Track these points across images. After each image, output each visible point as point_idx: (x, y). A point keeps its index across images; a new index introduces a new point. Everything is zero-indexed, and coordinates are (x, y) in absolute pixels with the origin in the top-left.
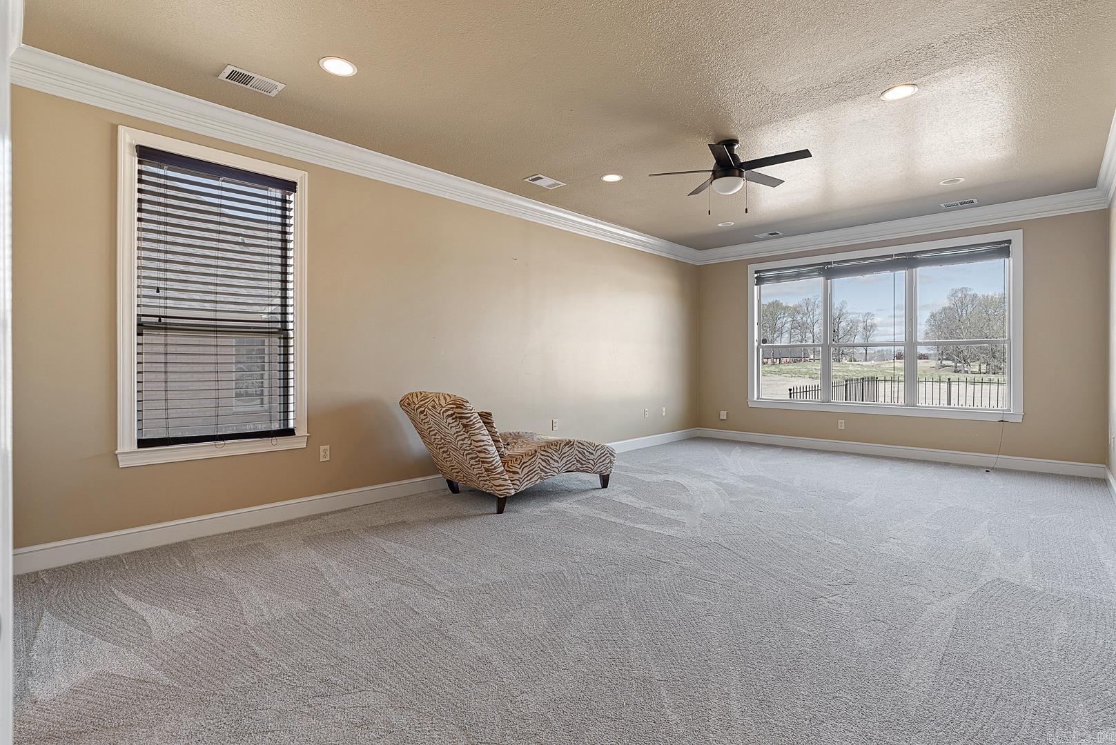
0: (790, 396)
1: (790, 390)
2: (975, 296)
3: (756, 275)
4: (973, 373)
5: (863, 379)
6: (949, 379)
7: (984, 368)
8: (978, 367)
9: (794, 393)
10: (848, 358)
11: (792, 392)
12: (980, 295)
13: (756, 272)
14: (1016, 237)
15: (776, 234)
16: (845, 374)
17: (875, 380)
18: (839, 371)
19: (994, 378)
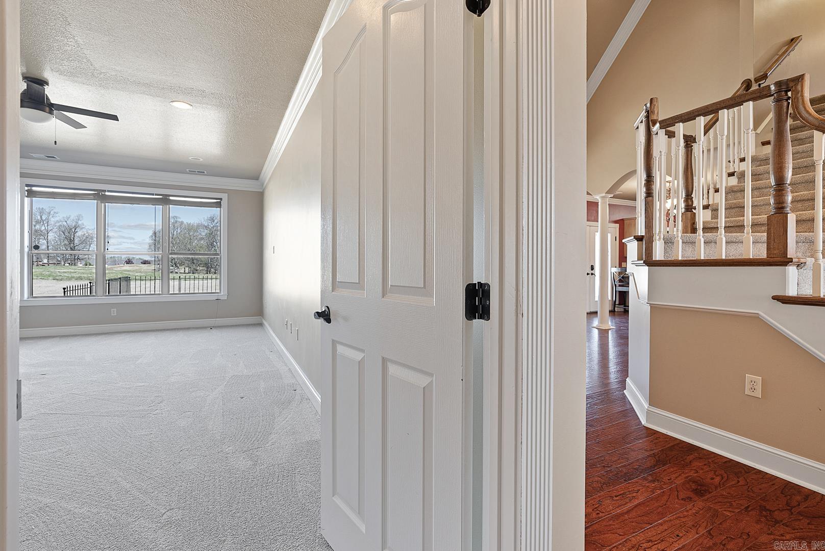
0: (65, 294)
1: (64, 289)
2: (182, 223)
3: (26, 188)
4: (181, 273)
5: (120, 278)
6: (180, 277)
7: (187, 271)
8: (183, 269)
9: (67, 291)
10: (84, 263)
11: (66, 290)
12: (185, 222)
13: (27, 185)
14: (224, 196)
15: (54, 157)
16: (90, 276)
17: (127, 279)
18: (83, 273)
19: (192, 276)
